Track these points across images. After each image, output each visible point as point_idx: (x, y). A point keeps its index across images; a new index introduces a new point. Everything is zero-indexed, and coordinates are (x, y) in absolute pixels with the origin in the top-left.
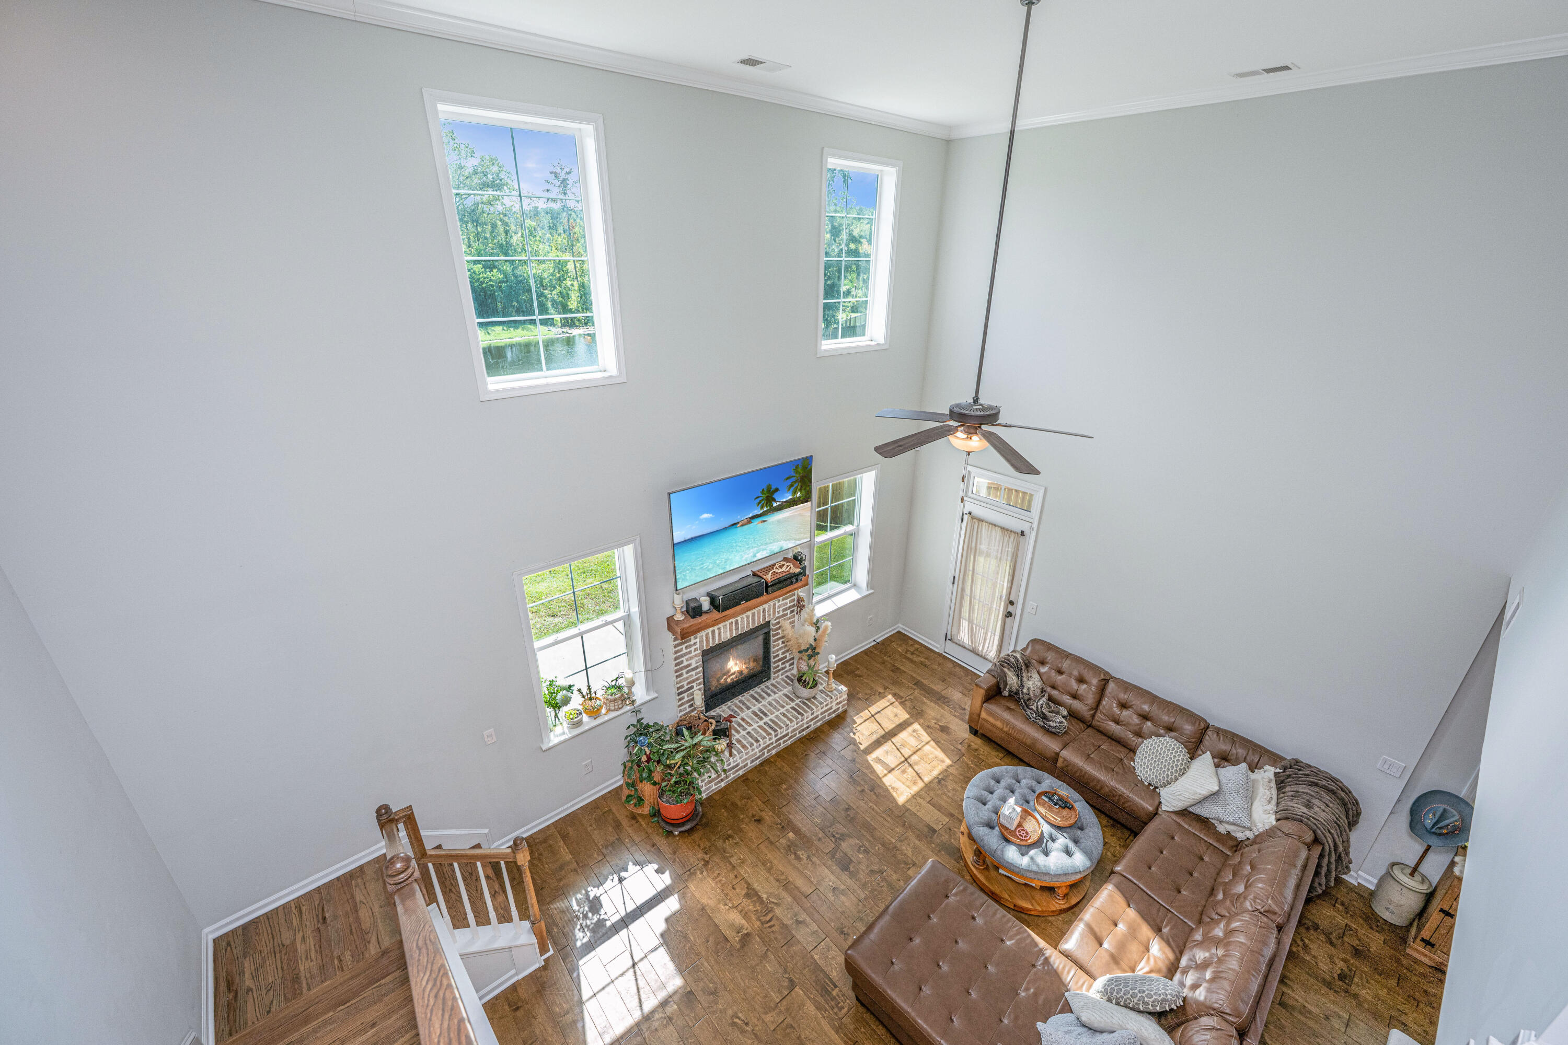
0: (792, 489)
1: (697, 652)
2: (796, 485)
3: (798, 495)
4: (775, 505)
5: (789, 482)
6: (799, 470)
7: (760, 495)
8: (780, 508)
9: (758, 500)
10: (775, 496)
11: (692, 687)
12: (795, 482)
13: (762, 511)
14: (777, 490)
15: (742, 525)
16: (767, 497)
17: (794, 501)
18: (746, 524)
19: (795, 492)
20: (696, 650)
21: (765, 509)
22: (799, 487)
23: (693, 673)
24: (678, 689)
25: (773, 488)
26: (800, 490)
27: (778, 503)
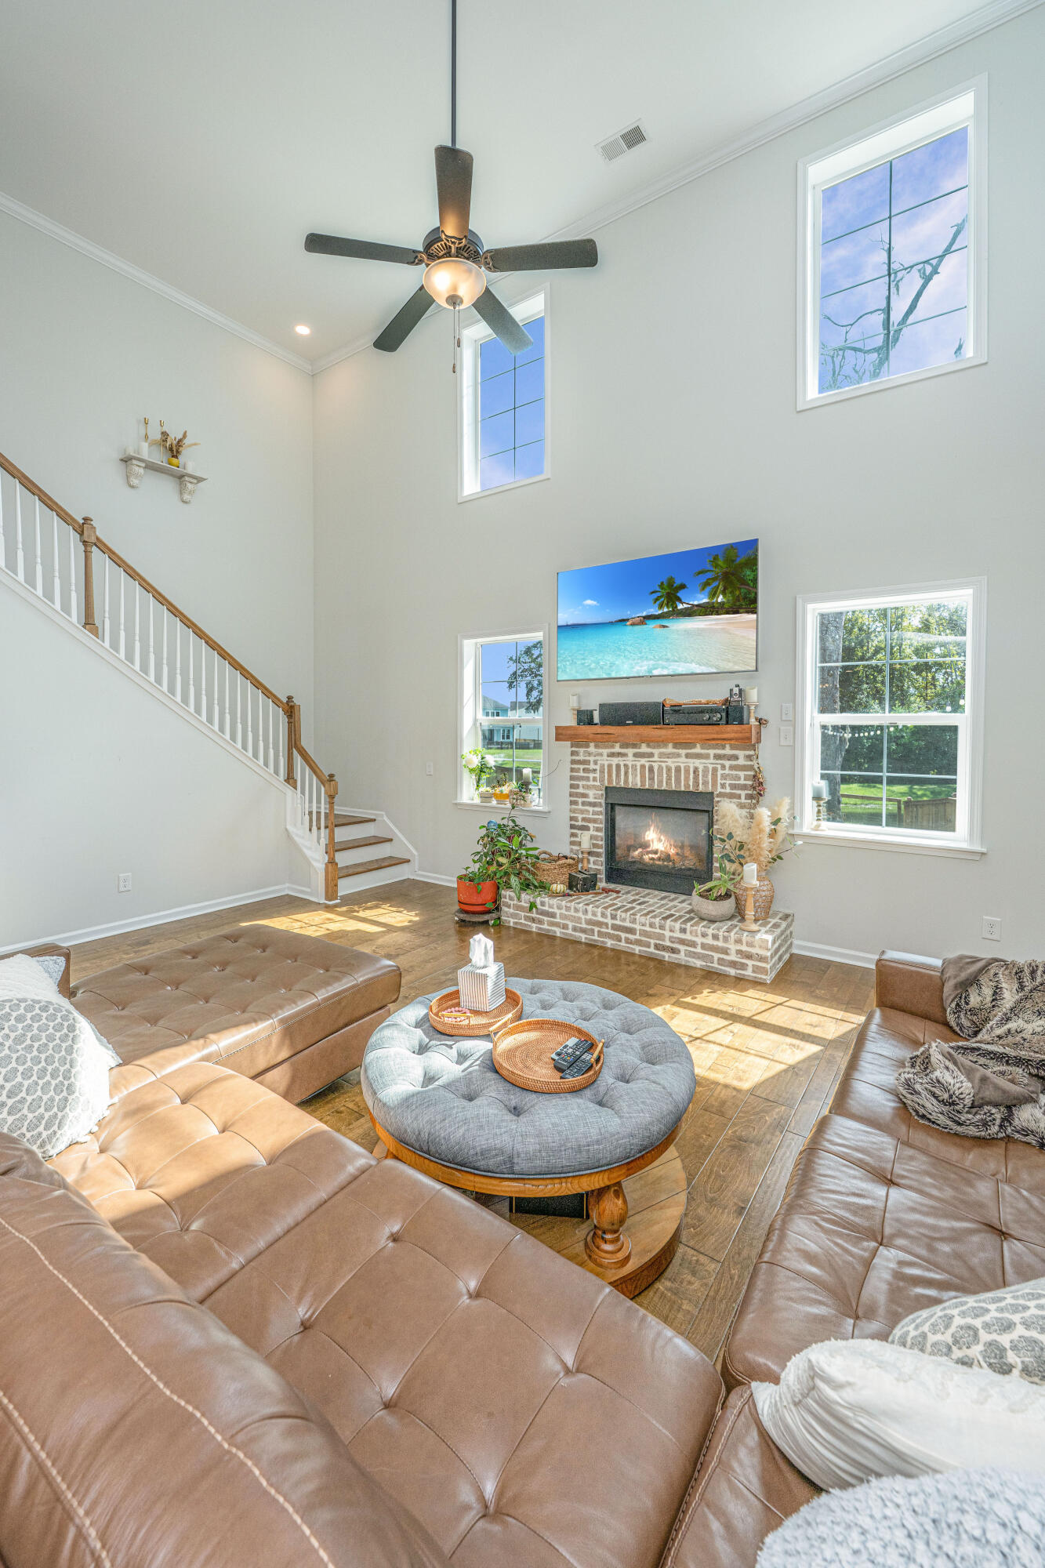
0: (708, 589)
1: (595, 783)
2: (715, 584)
3: (719, 600)
4: (680, 606)
5: (703, 578)
6: (720, 562)
7: (658, 589)
8: (689, 613)
9: (655, 596)
10: (680, 594)
11: (587, 828)
12: (714, 579)
13: (660, 612)
14: (683, 587)
15: (633, 624)
16: (668, 594)
17: (713, 607)
18: (637, 624)
19: (714, 594)
20: (595, 779)
21: (666, 610)
22: (721, 587)
23: (591, 809)
24: (572, 819)
25: (677, 583)
26: (724, 593)
27: (685, 606)
